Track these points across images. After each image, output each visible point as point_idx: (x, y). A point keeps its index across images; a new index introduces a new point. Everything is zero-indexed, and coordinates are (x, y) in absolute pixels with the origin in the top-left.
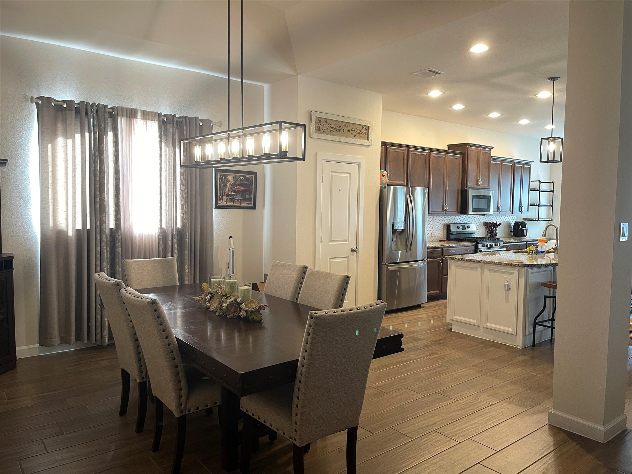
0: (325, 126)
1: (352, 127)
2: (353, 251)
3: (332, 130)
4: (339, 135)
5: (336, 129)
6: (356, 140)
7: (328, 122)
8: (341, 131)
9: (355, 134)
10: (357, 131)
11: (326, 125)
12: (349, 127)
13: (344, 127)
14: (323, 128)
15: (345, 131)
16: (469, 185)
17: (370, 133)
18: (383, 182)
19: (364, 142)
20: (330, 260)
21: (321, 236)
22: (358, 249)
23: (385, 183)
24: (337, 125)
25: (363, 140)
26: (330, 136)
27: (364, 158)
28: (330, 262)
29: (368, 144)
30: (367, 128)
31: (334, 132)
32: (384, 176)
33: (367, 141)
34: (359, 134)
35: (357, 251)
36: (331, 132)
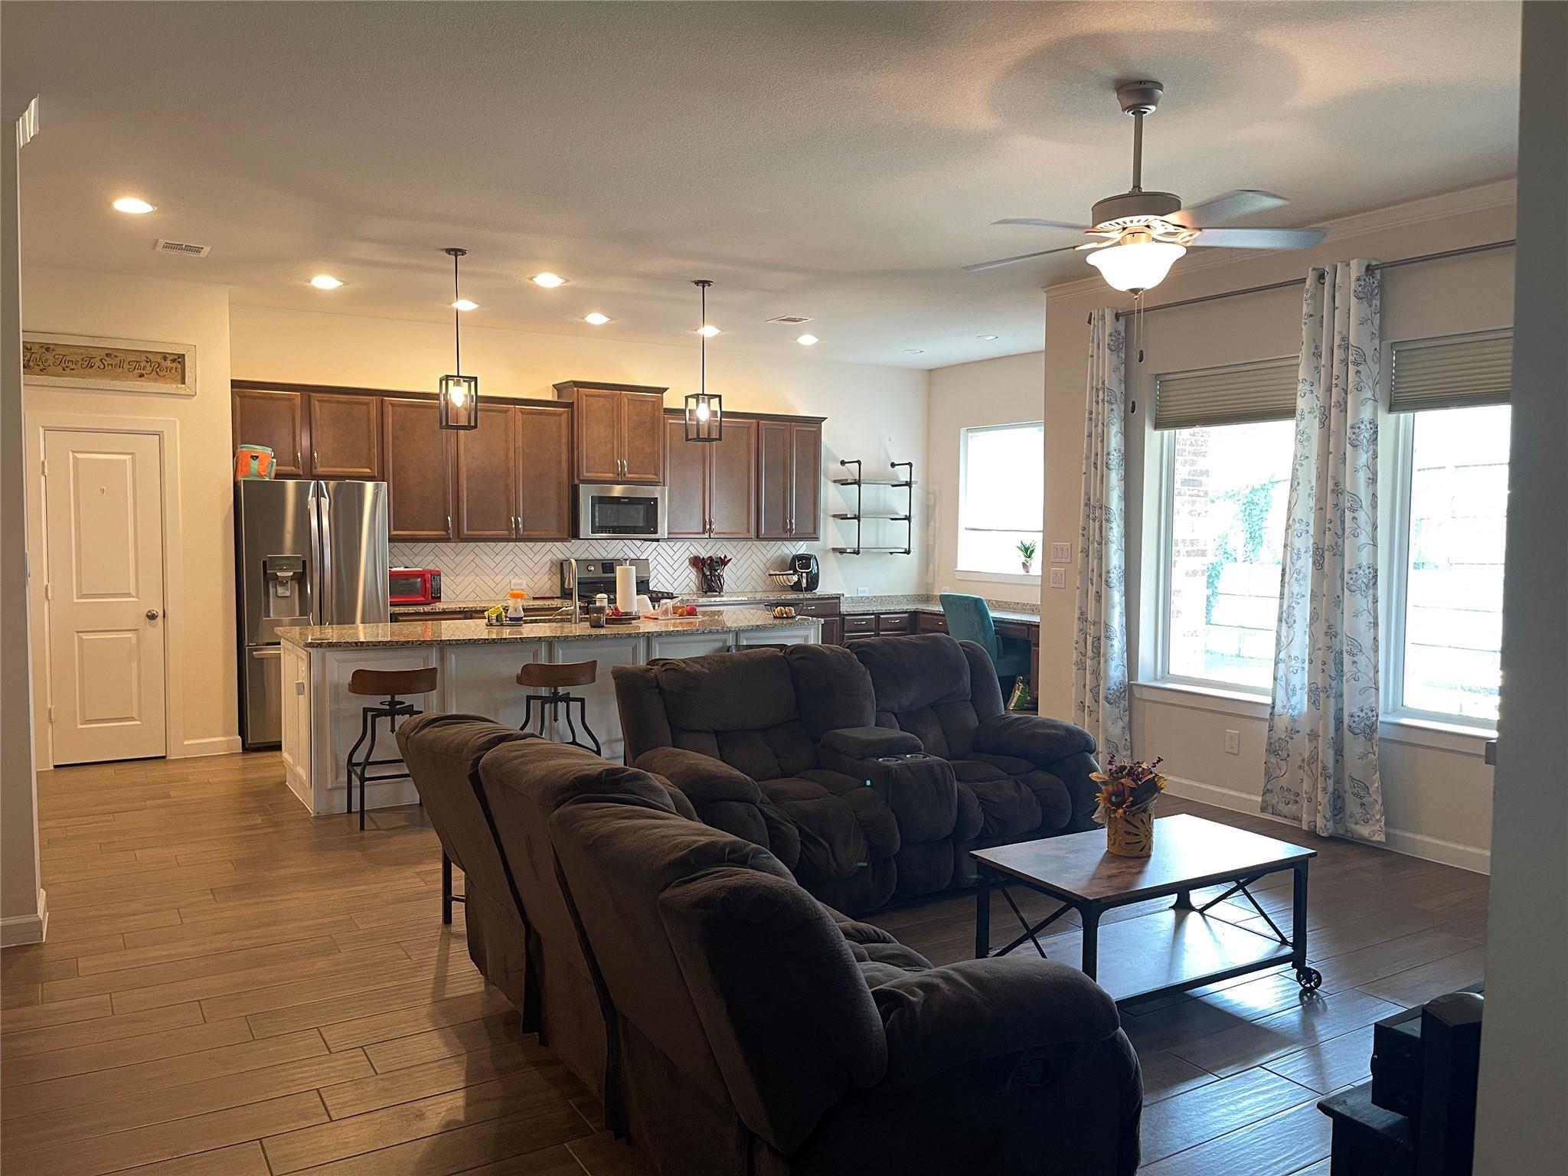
0: (45, 358)
1: (131, 358)
2: (152, 617)
3: (67, 364)
4: (90, 376)
5: (80, 363)
6: (146, 383)
7: (53, 350)
8: (96, 366)
9: (144, 372)
10: (148, 365)
11: (49, 356)
12: (119, 359)
13: (106, 358)
14: (40, 364)
15: (110, 367)
16: (588, 474)
17: (187, 369)
18: (252, 470)
19: (172, 387)
20: (79, 636)
21: (47, 586)
22: (169, 614)
23: (259, 472)
24: (82, 354)
25: (168, 385)
26: (62, 378)
27: (175, 421)
28: (81, 640)
29: (183, 392)
30: (180, 359)
31: (72, 369)
32: (257, 457)
33: (179, 386)
34: (154, 372)
35: (164, 617)
36: (64, 369)
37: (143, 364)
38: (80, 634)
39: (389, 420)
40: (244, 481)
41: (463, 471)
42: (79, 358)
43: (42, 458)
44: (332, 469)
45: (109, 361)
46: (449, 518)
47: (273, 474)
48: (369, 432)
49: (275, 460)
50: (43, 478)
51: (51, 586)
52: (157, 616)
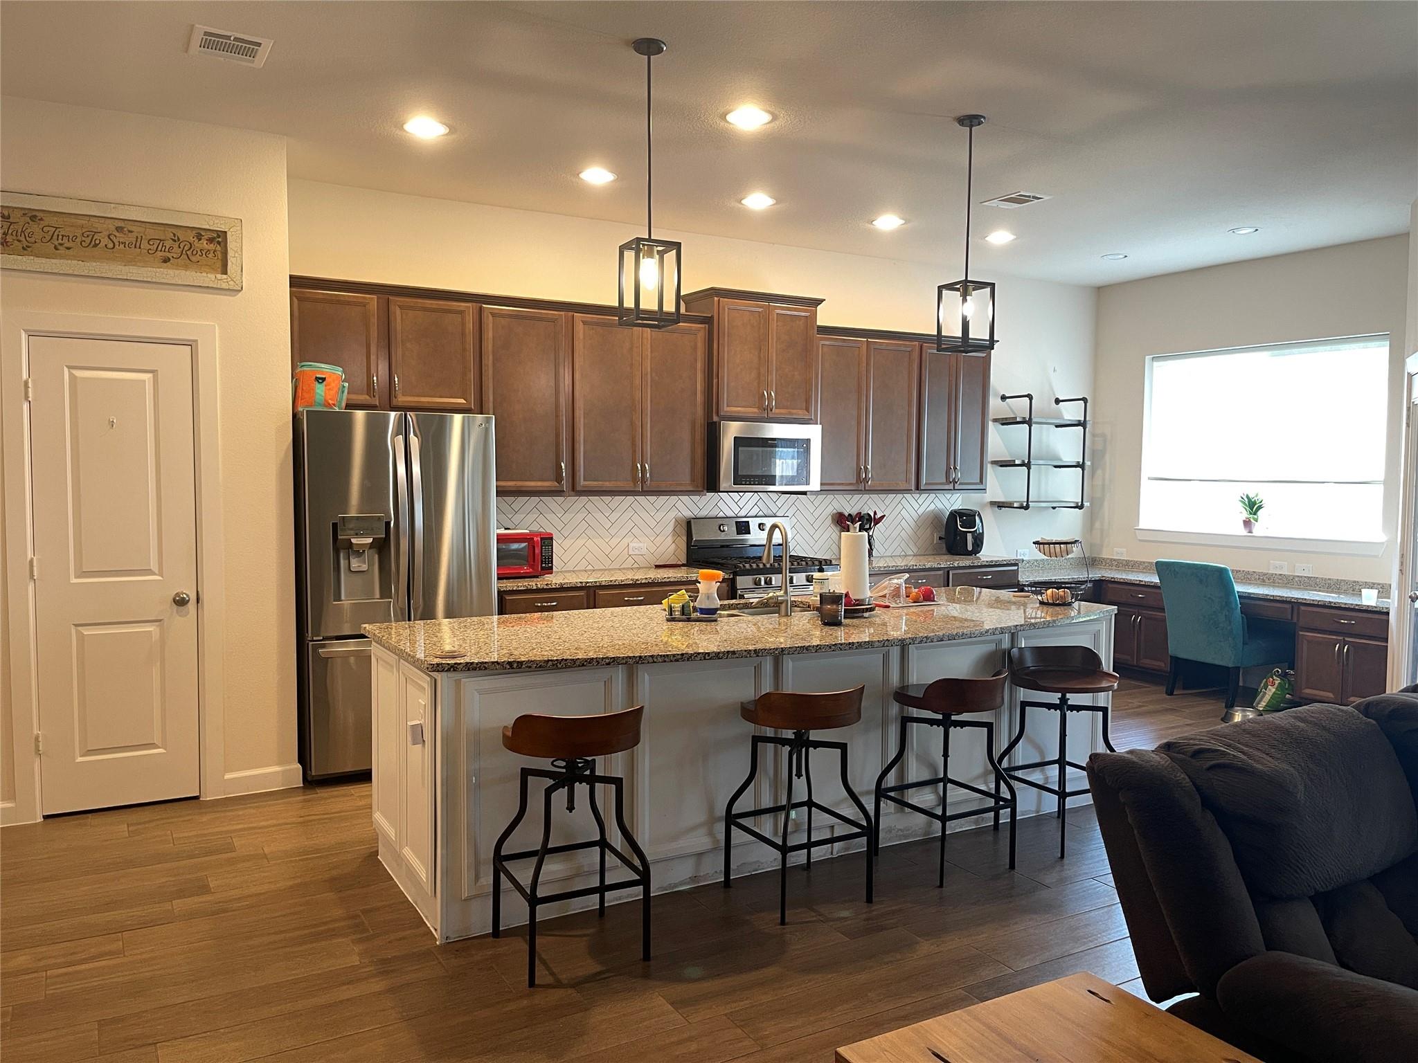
0: (29, 231)
1: (151, 233)
2: (180, 602)
3: (60, 241)
4: (93, 258)
5: (79, 240)
6: (171, 272)
7: (41, 219)
8: (102, 244)
9: (170, 255)
10: (176, 245)
11: (35, 228)
12: (135, 234)
13: (116, 233)
14: (22, 238)
15: (122, 246)
16: (729, 409)
17: (230, 253)
18: (318, 397)
19: (209, 278)
20: (77, 631)
21: (32, 560)
22: (206, 597)
23: (326, 400)
24: (82, 227)
25: (204, 274)
26: (53, 261)
27: (214, 326)
28: (81, 638)
29: (224, 286)
30: (219, 238)
31: (68, 248)
32: (324, 379)
33: (219, 276)
34: (184, 256)
35: (198, 602)
36: (56, 248)
37: (168, 244)
38: (80, 628)
39: (489, 334)
40: (307, 411)
41: (580, 404)
42: (78, 232)
43: (25, 376)
44: (416, 399)
45: (121, 237)
46: (563, 464)
47: (344, 405)
48: (464, 350)
49: (346, 385)
50: (26, 406)
51: (39, 560)
52: (189, 600)
